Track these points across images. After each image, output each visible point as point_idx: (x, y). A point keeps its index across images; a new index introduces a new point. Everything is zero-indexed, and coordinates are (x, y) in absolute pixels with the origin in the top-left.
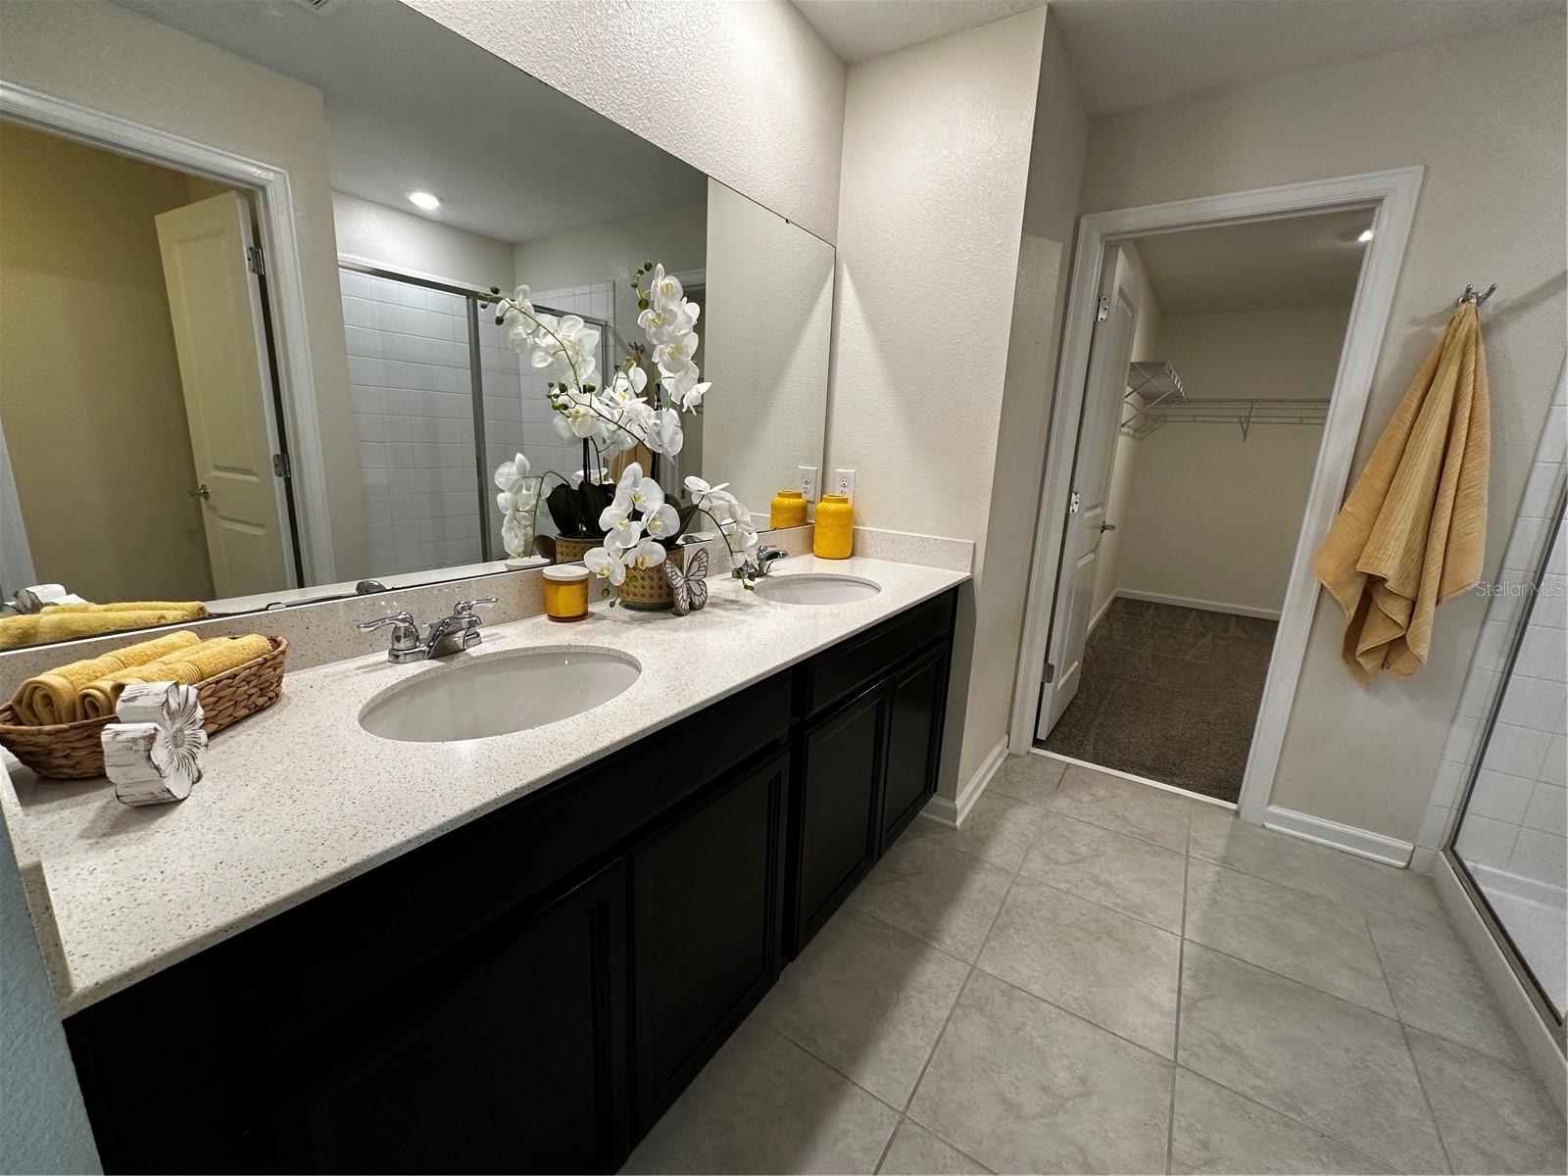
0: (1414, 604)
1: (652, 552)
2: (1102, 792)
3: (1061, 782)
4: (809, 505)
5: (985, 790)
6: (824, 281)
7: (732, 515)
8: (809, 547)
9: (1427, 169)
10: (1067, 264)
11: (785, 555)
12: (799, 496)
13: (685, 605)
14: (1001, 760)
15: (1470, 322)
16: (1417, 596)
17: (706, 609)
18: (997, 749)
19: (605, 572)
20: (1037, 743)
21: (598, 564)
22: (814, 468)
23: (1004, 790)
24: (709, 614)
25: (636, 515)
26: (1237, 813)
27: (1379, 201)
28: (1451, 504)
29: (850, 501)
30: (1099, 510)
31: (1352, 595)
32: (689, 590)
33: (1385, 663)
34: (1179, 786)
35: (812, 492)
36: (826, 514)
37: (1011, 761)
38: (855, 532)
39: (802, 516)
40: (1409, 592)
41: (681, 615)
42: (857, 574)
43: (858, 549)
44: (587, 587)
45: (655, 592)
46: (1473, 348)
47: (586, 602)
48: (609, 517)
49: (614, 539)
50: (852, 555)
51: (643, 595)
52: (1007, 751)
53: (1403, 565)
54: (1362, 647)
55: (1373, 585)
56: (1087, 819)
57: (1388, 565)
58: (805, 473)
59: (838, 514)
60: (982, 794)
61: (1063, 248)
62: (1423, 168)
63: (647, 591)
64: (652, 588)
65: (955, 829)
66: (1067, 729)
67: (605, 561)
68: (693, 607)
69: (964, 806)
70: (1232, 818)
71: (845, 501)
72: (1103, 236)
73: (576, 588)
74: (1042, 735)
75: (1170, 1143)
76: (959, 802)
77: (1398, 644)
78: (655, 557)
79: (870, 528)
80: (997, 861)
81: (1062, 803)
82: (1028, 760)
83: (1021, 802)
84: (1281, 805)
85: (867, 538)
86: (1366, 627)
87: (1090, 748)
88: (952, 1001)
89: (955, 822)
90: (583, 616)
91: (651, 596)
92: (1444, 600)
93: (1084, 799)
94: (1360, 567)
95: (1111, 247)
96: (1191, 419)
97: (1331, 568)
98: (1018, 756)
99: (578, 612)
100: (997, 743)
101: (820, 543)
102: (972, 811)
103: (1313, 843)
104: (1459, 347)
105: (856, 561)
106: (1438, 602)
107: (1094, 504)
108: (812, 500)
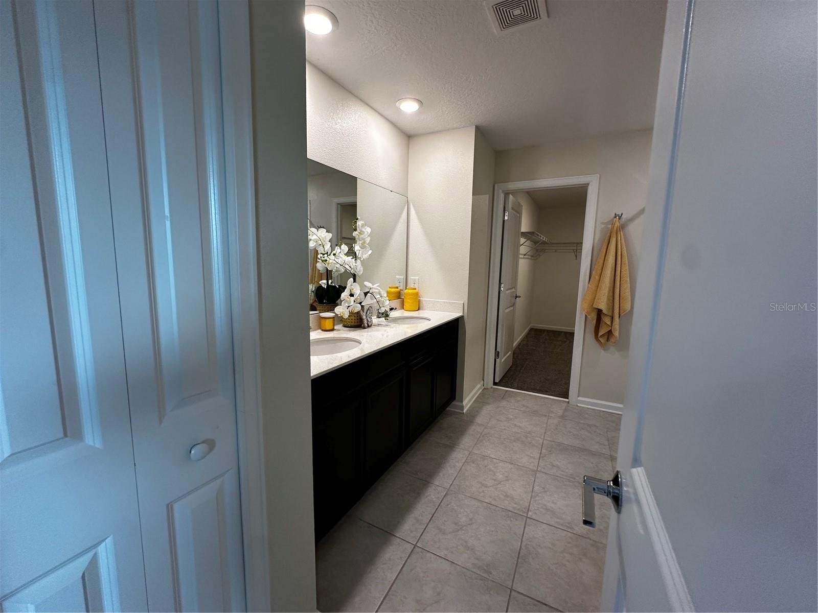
0: (613, 317)
1: (357, 307)
2: (519, 399)
3: (504, 396)
4: (401, 291)
5: (475, 401)
6: (404, 209)
7: (380, 294)
8: (402, 307)
9: (600, 175)
10: (491, 202)
11: (396, 309)
12: (397, 288)
13: (366, 325)
14: (481, 390)
15: (617, 224)
16: (613, 315)
17: (372, 326)
18: (479, 386)
19: (342, 314)
20: (495, 384)
21: (339, 311)
22: (402, 277)
23: (482, 400)
24: (373, 328)
25: (352, 295)
26: (568, 402)
27: (588, 184)
28: (619, 283)
29: (417, 289)
30: (513, 290)
31: (594, 316)
32: (367, 320)
33: (608, 340)
34: (548, 395)
35: (402, 286)
36: (409, 294)
37: (485, 391)
38: (419, 301)
39: (399, 296)
40: (610, 314)
41: (365, 328)
42: (421, 315)
43: (421, 307)
44: (334, 320)
45: (356, 321)
46: (619, 233)
47: (334, 325)
48: (344, 295)
49: (345, 303)
50: (419, 310)
51: (352, 322)
52: (484, 387)
53: (608, 304)
54: (600, 334)
55: (599, 312)
56: (513, 408)
57: (603, 305)
58: (399, 279)
59: (413, 294)
60: (474, 402)
61: (489, 197)
62: (598, 175)
63: (353, 321)
64: (355, 320)
65: (463, 413)
66: (507, 379)
67: (341, 310)
68: (369, 326)
69: (467, 405)
70: (566, 404)
71: (415, 289)
72: (503, 191)
73: (332, 320)
74: (497, 381)
75: (533, 488)
76: (464, 403)
77: (610, 333)
78: (357, 309)
79: (424, 299)
80: (479, 422)
81: (504, 403)
82: (492, 390)
83: (489, 404)
84: (582, 397)
85: (424, 302)
86: (600, 328)
87: (516, 385)
88: (464, 461)
89: (463, 410)
90: (333, 330)
91: (355, 322)
92: (621, 317)
93: (512, 401)
94: (594, 306)
95: (507, 194)
96: (554, 251)
97: (586, 306)
98: (487, 389)
99: (331, 328)
100: (479, 383)
101: (406, 305)
102: (470, 407)
103: (594, 409)
104: (615, 232)
105: (420, 311)
106: (619, 317)
107: (510, 287)
108: (402, 289)
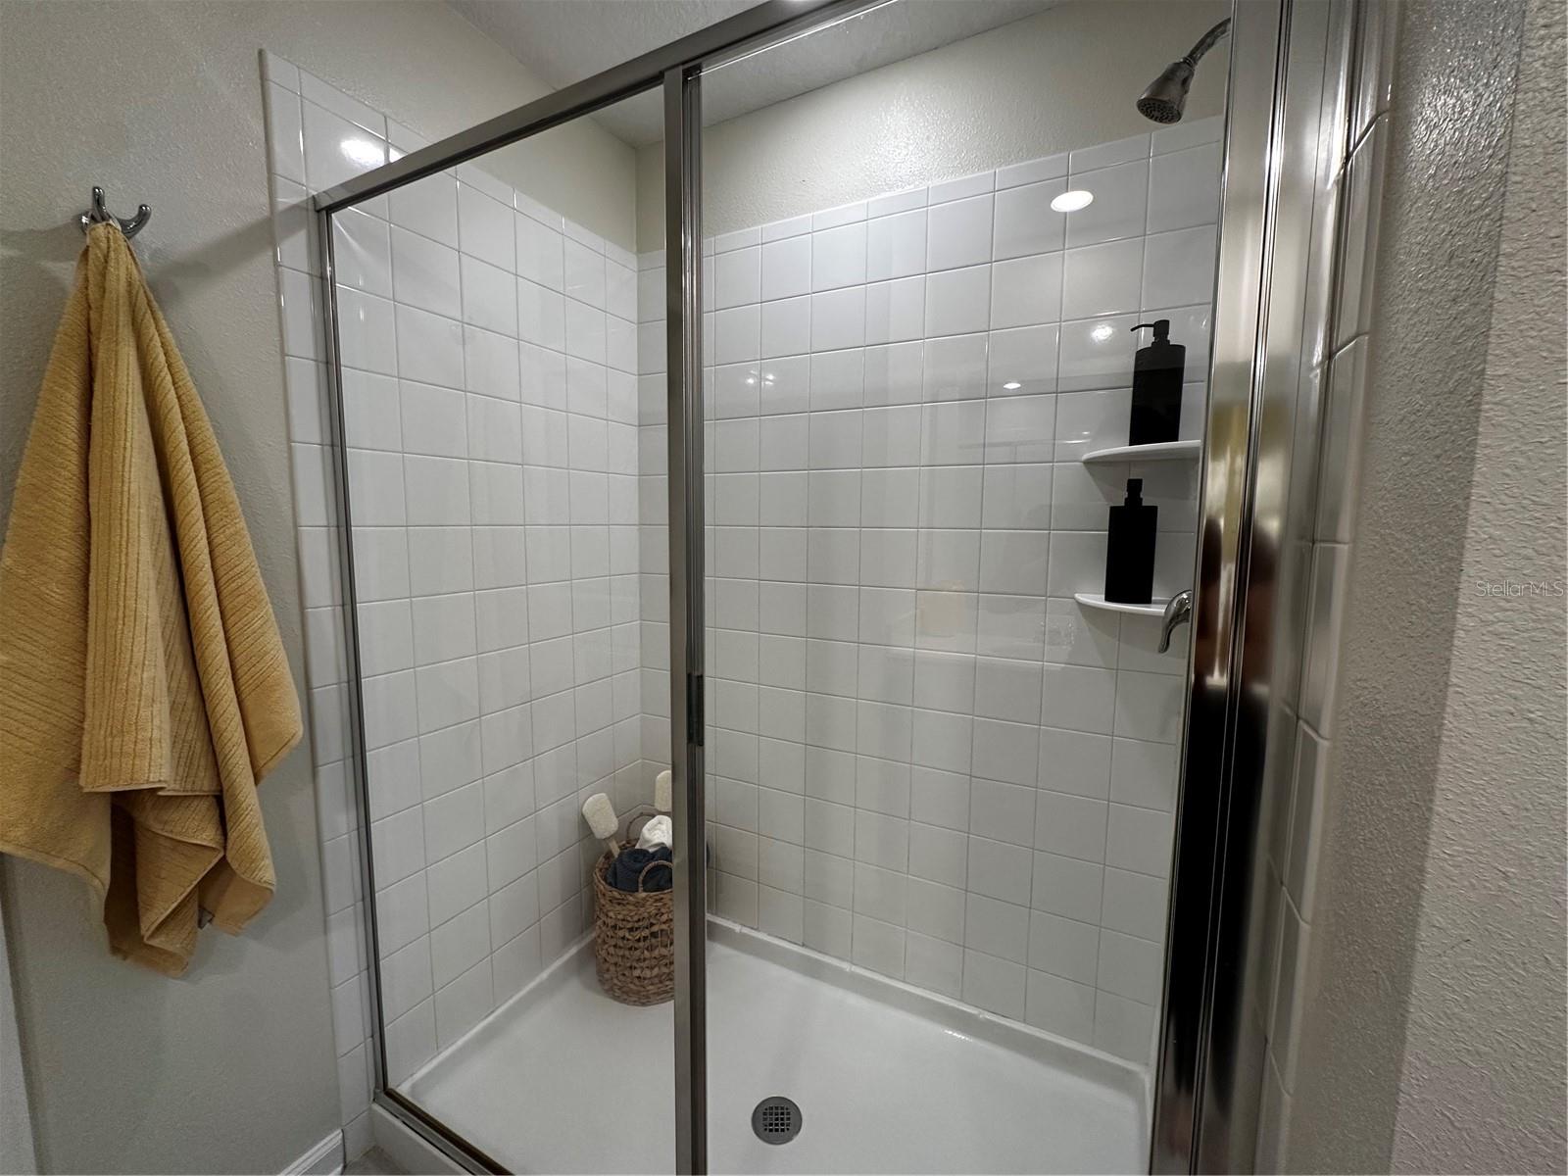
0: (221, 802)
16: (220, 784)
28: (216, 609)
33: (203, 920)
40: (204, 784)
46: (151, 327)
54: (152, 921)
77: (218, 879)
92: (265, 772)
104: (124, 318)
106: (257, 779)
